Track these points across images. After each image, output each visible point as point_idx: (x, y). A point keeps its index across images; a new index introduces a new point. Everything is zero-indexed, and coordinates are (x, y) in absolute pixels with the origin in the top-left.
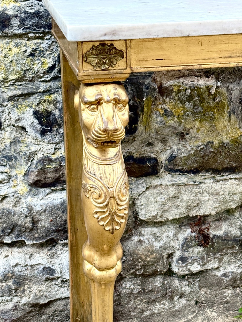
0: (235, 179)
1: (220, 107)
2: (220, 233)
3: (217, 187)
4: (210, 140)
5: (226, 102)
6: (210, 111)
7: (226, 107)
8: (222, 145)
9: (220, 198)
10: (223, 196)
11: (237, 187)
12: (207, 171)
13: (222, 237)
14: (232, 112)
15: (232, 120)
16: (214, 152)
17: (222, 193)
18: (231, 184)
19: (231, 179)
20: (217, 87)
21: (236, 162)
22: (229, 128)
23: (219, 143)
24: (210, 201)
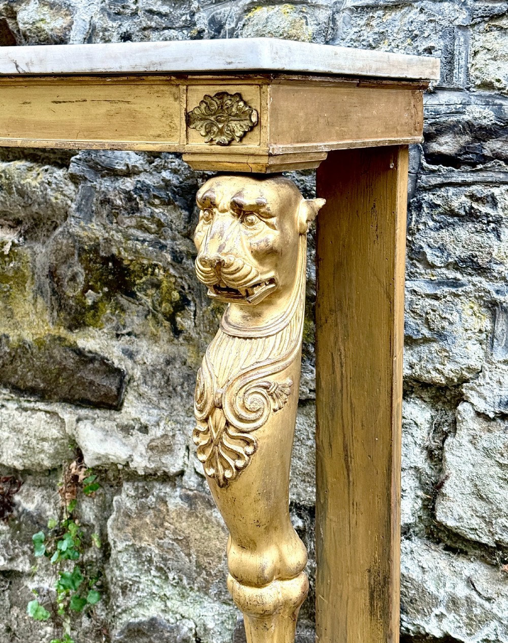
0: (46, 412)
1: (20, 278)
2: (30, 507)
3: (20, 418)
4: (6, 333)
5: (28, 273)
6: (7, 283)
7: (29, 282)
8: (23, 347)
9: (24, 441)
10: (28, 438)
11: (47, 427)
12: (5, 387)
13: (32, 516)
14: (40, 291)
15: (39, 306)
16: (10, 354)
17: (25, 431)
18: (40, 420)
19: (40, 410)
20: (14, 245)
21: (44, 381)
22: (33, 317)
23: (19, 340)
24: (10, 443)
